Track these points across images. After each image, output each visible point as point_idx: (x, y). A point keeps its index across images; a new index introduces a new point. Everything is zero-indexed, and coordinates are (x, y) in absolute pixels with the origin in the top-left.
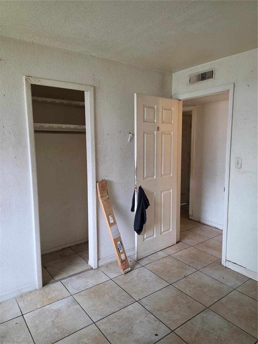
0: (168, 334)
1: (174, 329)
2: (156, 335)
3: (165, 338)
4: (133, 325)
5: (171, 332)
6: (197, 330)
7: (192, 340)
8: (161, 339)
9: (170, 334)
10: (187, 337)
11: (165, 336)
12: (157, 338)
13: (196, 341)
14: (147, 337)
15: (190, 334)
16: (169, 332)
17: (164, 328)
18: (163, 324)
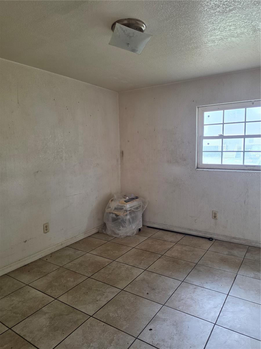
0: (140, 334)
1: (136, 341)
2: (151, 330)
3: (142, 330)
4: (178, 332)
5: (137, 337)
6: (112, 346)
7: (116, 335)
8: (145, 328)
9: (138, 334)
10: (122, 336)
11: (142, 331)
12: (149, 327)
13: (112, 335)
14: (158, 326)
15: (118, 340)
16: (140, 336)
17: (146, 338)
18: (148, 343)
